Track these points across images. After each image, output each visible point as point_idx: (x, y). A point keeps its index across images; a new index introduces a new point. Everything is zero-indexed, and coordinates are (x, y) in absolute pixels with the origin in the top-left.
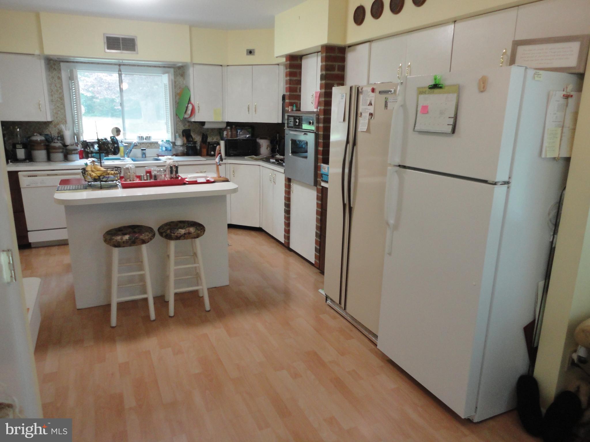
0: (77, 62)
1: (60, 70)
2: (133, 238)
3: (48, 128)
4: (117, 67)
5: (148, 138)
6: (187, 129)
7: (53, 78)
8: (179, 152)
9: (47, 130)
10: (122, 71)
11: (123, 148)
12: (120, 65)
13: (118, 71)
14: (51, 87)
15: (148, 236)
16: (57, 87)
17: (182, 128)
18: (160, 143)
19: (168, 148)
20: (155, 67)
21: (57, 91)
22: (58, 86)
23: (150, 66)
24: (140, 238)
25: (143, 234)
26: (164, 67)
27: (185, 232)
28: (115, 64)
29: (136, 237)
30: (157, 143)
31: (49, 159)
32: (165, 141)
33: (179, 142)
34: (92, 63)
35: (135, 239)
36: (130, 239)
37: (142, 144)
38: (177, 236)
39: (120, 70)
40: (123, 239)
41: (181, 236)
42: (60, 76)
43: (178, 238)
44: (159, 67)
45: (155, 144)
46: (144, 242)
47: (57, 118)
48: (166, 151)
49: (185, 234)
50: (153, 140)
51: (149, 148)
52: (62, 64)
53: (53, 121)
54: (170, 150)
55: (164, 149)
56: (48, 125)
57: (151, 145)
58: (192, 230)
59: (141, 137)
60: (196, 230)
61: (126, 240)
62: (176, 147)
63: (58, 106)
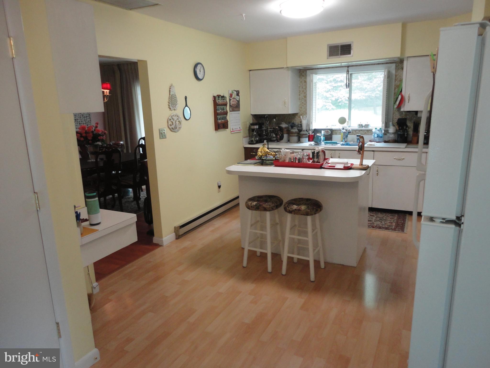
0: (318, 69)
1: (306, 76)
2: (258, 205)
3: (295, 119)
4: (347, 68)
5: (367, 126)
6: (404, 118)
7: (301, 82)
8: (390, 139)
9: (294, 120)
10: (349, 71)
11: (342, 133)
12: (348, 67)
13: (346, 71)
14: (299, 89)
15: (269, 205)
16: (303, 89)
17: (397, 116)
18: (374, 130)
19: (379, 135)
20: (379, 64)
21: (303, 91)
22: (304, 87)
23: (374, 64)
24: (263, 206)
25: (266, 204)
26: (387, 63)
27: (297, 208)
28: (346, 66)
29: (261, 204)
30: (371, 130)
31: (289, 141)
32: (378, 128)
33: (392, 130)
34: (328, 68)
35: (259, 206)
36: (256, 205)
37: (360, 131)
38: (289, 210)
39: (348, 71)
40: (252, 204)
41: (293, 211)
42: (306, 80)
43: (290, 212)
44: (383, 64)
45: (369, 132)
46: (265, 210)
47: (301, 111)
48: (378, 138)
49: (295, 210)
50: (370, 128)
51: (366, 134)
52: (308, 71)
53: (298, 113)
54: (381, 137)
55: (376, 136)
56: (295, 116)
57: (368, 132)
58: (303, 207)
59: (361, 125)
60: (306, 209)
61: (254, 205)
62: (388, 134)
63: (302, 103)
